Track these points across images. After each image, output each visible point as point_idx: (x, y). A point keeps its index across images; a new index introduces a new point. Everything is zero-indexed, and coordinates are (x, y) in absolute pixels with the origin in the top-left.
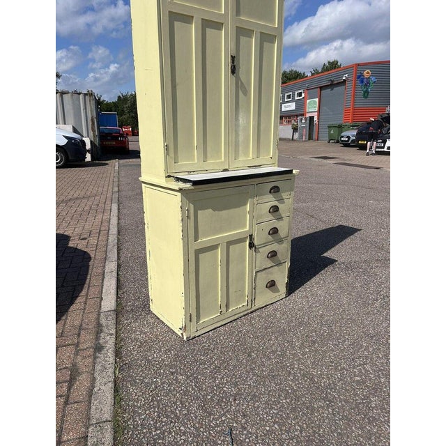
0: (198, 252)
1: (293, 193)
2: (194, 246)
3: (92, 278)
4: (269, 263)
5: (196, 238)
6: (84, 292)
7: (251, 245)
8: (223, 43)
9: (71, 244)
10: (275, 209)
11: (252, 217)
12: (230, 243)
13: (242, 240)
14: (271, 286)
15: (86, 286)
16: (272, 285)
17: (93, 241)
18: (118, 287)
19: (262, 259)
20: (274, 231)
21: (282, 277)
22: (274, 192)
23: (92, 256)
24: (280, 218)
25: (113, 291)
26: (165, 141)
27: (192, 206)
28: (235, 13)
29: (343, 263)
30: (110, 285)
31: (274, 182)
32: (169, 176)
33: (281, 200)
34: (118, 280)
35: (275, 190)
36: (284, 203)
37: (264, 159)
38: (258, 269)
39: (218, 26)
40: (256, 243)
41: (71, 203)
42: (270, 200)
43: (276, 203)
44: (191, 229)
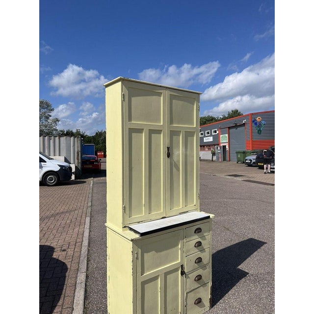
0: (144, 283)
1: (211, 232)
2: (141, 279)
3: (67, 290)
4: (196, 285)
5: (142, 273)
6: (60, 303)
7: (183, 273)
8: (162, 141)
9: (55, 256)
10: (199, 244)
11: (183, 252)
12: (167, 273)
13: (176, 270)
14: (197, 303)
15: (62, 296)
16: (199, 301)
17: (70, 252)
18: (86, 298)
19: (191, 283)
20: (199, 260)
21: (206, 294)
23: (69, 267)
24: (203, 250)
25: (82, 302)
26: (123, 205)
27: (140, 250)
28: (169, 123)
29: (252, 275)
30: (80, 295)
31: (196, 226)
32: (125, 227)
33: (203, 238)
34: (86, 291)
35: (198, 231)
36: (205, 239)
37: (190, 206)
38: (188, 291)
39: (159, 132)
40: (186, 271)
42: (196, 238)
43: (199, 240)
44: (139, 266)
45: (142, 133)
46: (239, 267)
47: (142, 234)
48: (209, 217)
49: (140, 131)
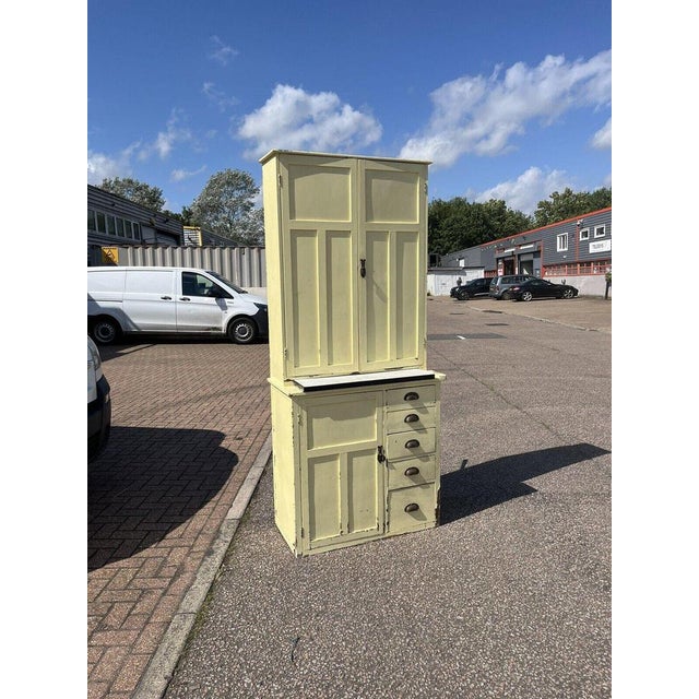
0: (312, 462)
1: (439, 403)
2: (307, 454)
3: (230, 485)
4: (407, 482)
5: (310, 446)
7: (381, 459)
8: (349, 252)
9: (224, 444)
10: (414, 419)
11: (381, 427)
12: (351, 455)
13: (368, 452)
14: (411, 510)
15: (221, 491)
16: (413, 509)
17: (248, 442)
18: (253, 496)
19: (397, 477)
20: (414, 444)
21: (429, 501)
22: (411, 399)
23: (240, 459)
24: (422, 430)
25: (245, 500)
26: (285, 346)
27: (305, 413)
28: (364, 219)
30: (246, 492)
31: (410, 389)
32: (288, 380)
33: (424, 410)
34: (256, 489)
35: (413, 397)
36: (427, 412)
37: (407, 360)
38: (391, 488)
39: (345, 234)
40: (387, 455)
41: (242, 393)
42: (408, 409)
43: (414, 412)
44: (304, 436)
45: (314, 236)
46: (526, 482)
47: (307, 389)
48: (432, 377)
49: (311, 233)
